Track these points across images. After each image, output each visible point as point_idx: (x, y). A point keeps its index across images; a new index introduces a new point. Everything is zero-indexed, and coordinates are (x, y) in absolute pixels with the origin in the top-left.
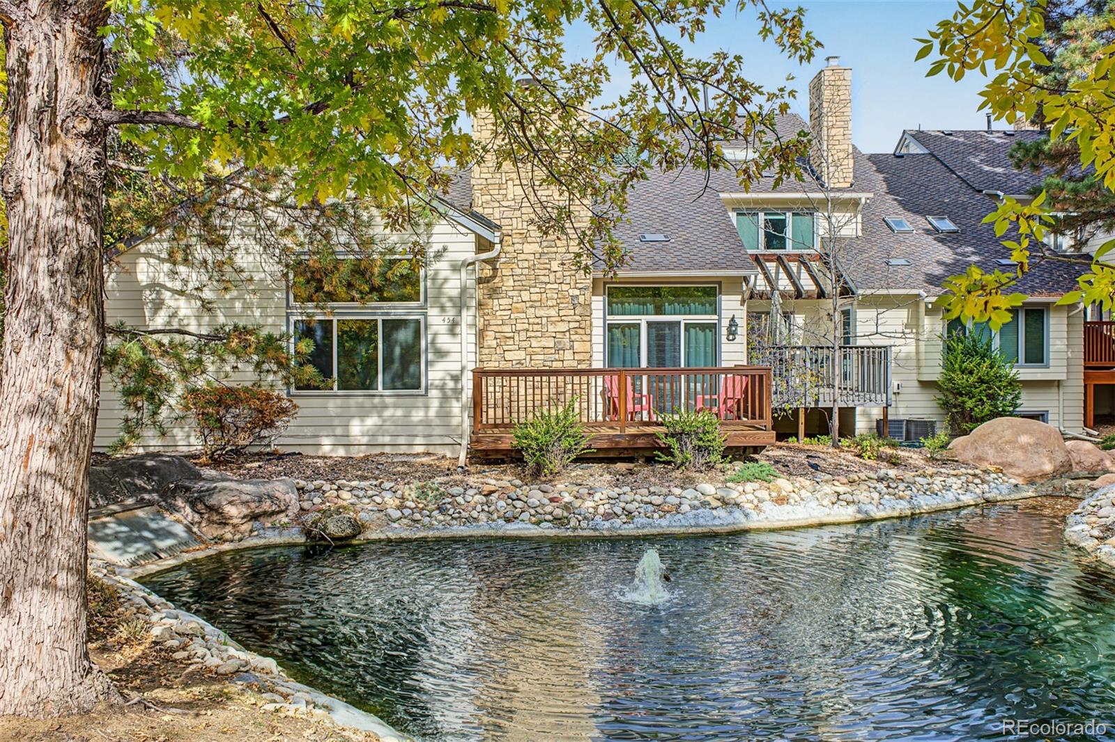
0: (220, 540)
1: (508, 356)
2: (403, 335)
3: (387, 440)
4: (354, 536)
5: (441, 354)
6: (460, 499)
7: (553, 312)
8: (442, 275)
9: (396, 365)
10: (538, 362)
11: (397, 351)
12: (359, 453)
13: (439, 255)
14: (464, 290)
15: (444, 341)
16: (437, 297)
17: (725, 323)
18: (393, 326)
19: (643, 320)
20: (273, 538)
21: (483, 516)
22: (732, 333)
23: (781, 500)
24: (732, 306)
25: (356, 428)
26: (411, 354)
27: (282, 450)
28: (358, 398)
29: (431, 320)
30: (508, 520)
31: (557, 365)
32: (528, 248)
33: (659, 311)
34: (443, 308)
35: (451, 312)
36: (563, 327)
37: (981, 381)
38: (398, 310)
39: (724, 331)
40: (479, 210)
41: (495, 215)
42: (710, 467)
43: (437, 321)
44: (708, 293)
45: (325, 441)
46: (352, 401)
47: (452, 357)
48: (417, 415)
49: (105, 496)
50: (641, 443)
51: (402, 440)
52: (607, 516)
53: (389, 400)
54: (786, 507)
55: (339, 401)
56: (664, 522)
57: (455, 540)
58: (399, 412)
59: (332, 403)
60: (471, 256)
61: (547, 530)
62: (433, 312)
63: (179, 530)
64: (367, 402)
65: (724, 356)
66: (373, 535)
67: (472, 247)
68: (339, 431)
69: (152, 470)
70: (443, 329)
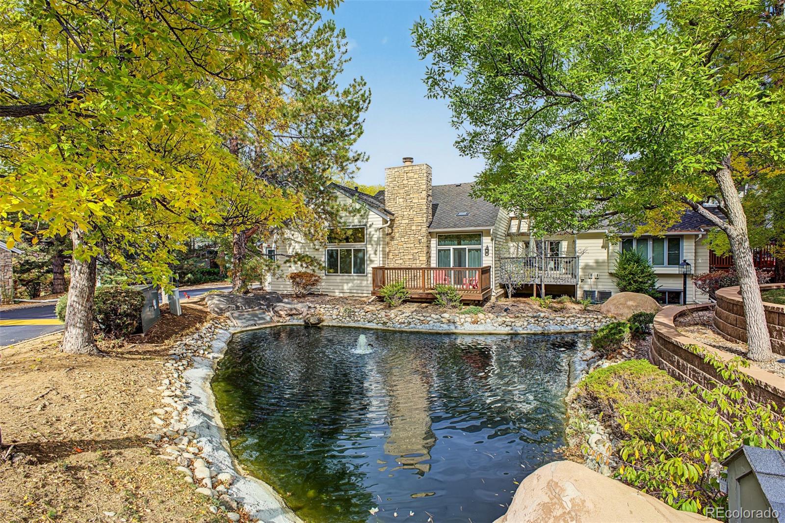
0: (279, 322)
1: (397, 262)
2: (360, 255)
3: (355, 291)
4: (318, 324)
5: (372, 261)
6: (357, 314)
7: (412, 245)
8: (372, 233)
9: (358, 265)
10: (407, 265)
11: (358, 261)
12: (346, 295)
13: (370, 226)
14: (379, 238)
15: (373, 257)
16: (370, 241)
17: (484, 248)
18: (357, 251)
19: (452, 248)
20: (295, 322)
21: (362, 320)
22: (487, 253)
23: (475, 322)
24: (486, 241)
25: (346, 287)
26: (363, 261)
27: (324, 293)
28: (346, 277)
29: (369, 249)
30: (369, 322)
31: (414, 266)
32: (404, 222)
33: (459, 244)
34: (372, 245)
35: (375, 246)
36: (416, 251)
37: (631, 274)
38: (358, 246)
39: (484, 252)
40: (387, 208)
41: (392, 210)
42: (454, 307)
43: (370, 249)
44: (476, 237)
45: (336, 291)
46: (344, 278)
47: (376, 262)
48: (365, 283)
49: (249, 306)
50: (430, 296)
51: (359, 292)
52: (401, 323)
53: (356, 278)
54: (475, 325)
55: (340, 278)
56: (420, 327)
57: (349, 327)
58: (359, 282)
59: (338, 278)
60: (381, 226)
61: (380, 326)
62: (369, 246)
63: (268, 318)
64: (349, 278)
65: (484, 262)
66: (324, 324)
67: (381, 222)
68: (340, 288)
69: (268, 299)
70: (372, 252)
